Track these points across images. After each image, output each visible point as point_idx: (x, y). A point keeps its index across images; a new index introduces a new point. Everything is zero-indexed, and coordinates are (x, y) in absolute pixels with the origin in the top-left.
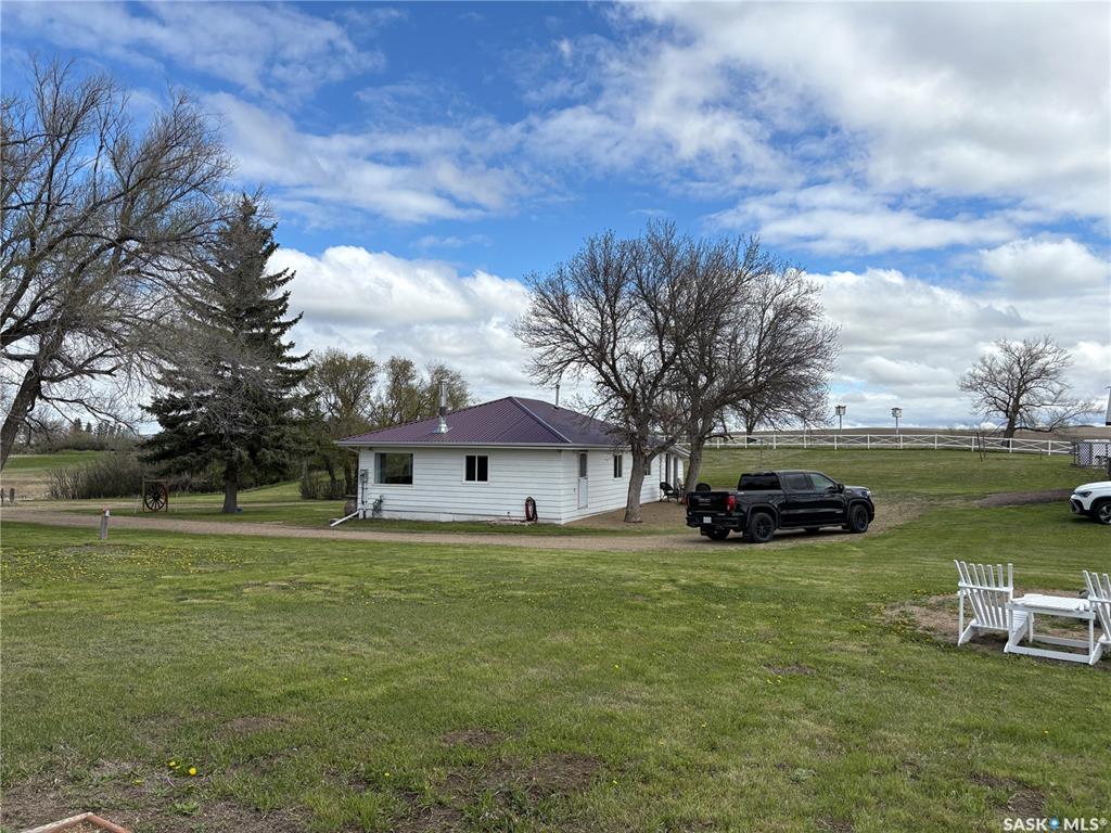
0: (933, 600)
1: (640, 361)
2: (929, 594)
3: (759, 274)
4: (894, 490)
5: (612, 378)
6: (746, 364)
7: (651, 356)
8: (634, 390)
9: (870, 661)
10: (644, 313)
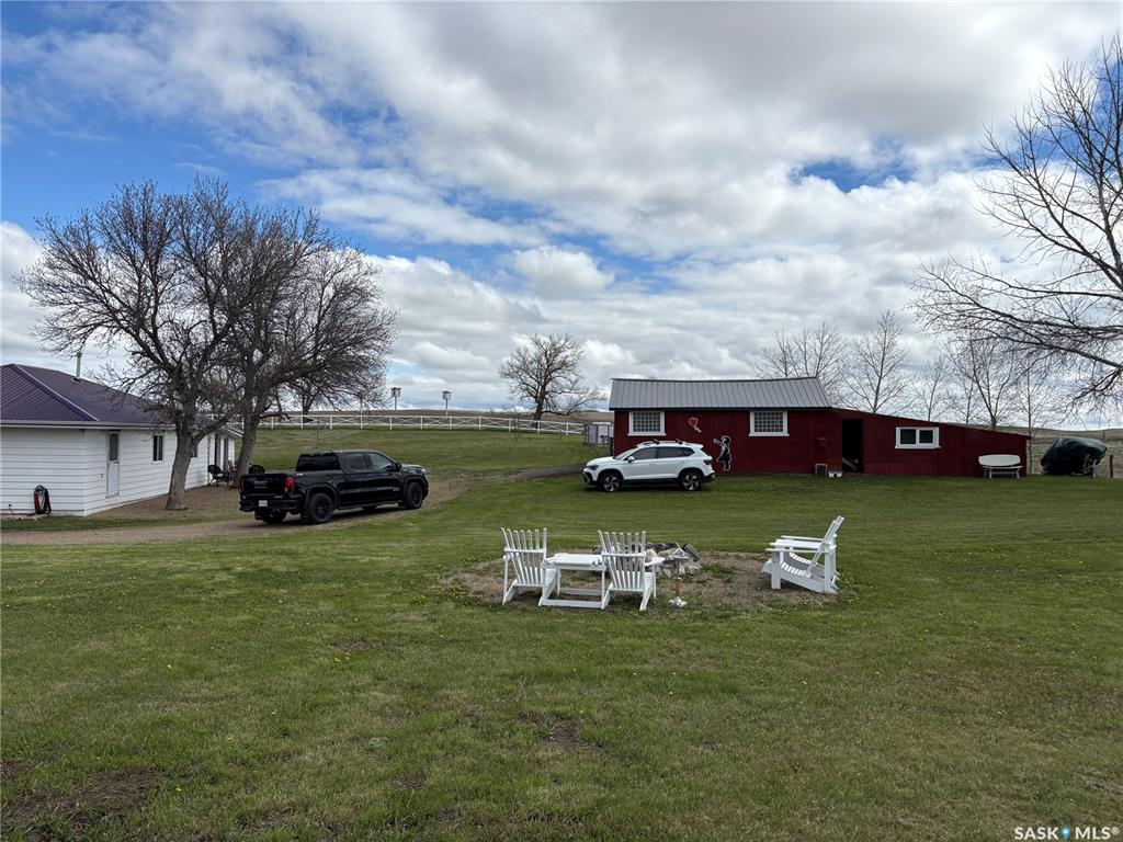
0: (481, 566)
1: (188, 331)
2: (477, 561)
3: (318, 250)
4: (445, 467)
5: (153, 349)
6: (304, 341)
7: (200, 326)
8: (179, 362)
9: (430, 628)
10: (192, 279)
